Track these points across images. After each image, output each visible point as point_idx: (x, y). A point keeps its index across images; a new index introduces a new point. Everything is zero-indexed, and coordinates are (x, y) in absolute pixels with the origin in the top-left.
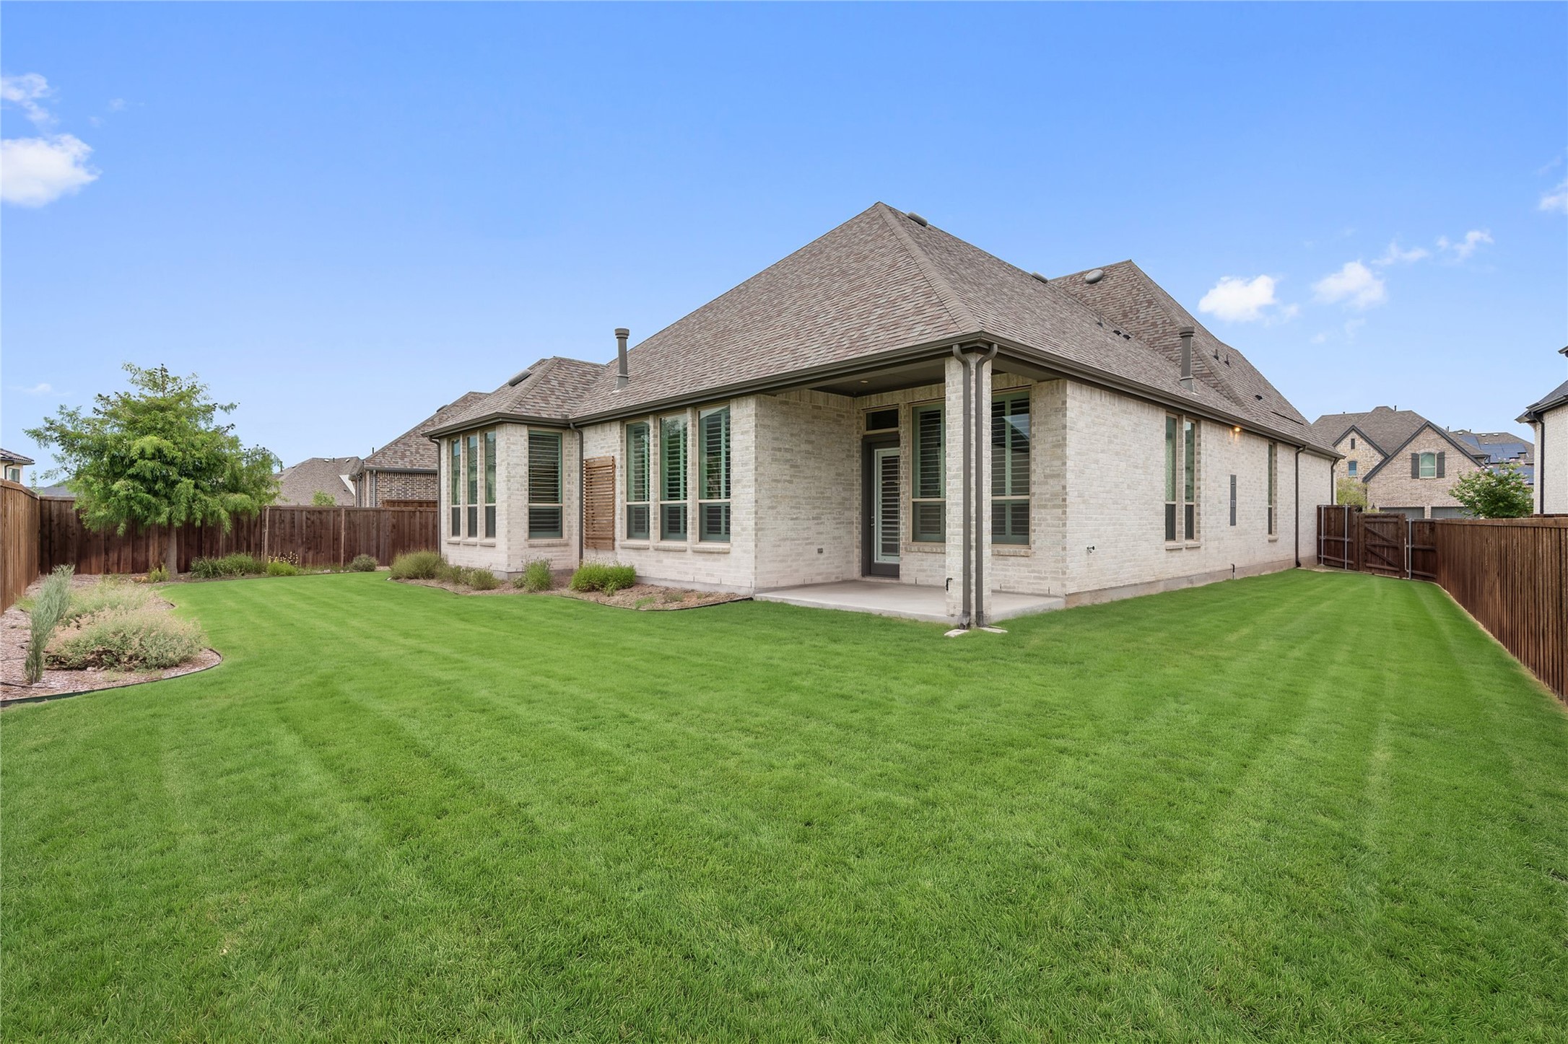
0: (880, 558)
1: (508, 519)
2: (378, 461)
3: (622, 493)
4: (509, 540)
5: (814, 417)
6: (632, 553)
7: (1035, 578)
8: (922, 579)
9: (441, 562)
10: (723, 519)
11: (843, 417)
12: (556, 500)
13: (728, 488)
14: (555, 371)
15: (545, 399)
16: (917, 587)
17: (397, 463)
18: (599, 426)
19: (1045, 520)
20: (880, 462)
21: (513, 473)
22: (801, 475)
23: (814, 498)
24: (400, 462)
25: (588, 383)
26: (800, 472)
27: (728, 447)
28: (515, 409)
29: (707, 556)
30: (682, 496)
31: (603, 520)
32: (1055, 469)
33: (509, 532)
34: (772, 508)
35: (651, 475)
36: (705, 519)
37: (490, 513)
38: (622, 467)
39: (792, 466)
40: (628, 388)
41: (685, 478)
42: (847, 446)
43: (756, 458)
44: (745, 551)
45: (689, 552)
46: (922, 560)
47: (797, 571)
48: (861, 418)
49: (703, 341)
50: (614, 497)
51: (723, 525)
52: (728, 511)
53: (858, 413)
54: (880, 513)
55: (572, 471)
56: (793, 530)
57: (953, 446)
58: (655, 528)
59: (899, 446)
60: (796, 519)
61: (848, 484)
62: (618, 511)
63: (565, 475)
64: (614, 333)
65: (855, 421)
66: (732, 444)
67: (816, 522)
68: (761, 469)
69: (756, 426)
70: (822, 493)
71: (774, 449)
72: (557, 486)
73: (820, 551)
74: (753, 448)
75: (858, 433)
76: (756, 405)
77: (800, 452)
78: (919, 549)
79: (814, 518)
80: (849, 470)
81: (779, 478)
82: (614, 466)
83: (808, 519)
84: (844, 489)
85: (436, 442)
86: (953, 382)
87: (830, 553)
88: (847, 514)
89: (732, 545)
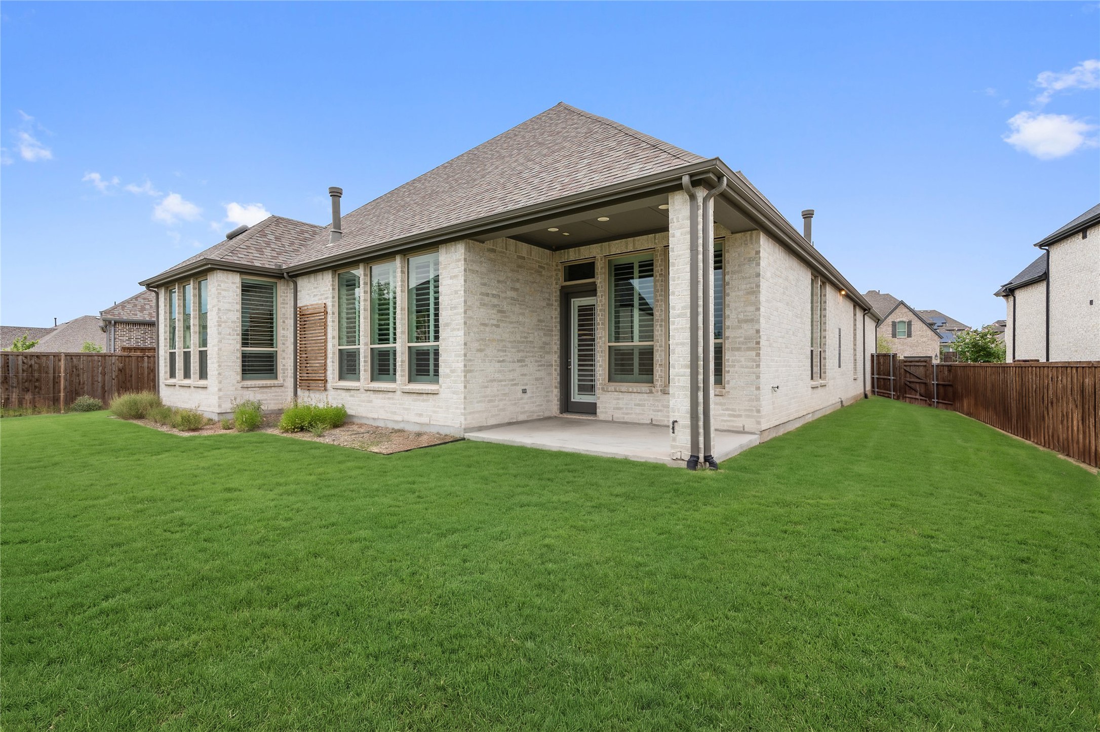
0: (577, 397)
1: (218, 362)
2: (116, 313)
3: (333, 338)
4: (220, 382)
5: (519, 266)
6: (344, 394)
7: (730, 415)
8: (618, 416)
9: (157, 403)
10: (432, 362)
11: (544, 268)
12: (271, 345)
13: (437, 331)
14: (273, 227)
15: (260, 251)
16: (613, 423)
17: (136, 315)
18: (312, 275)
19: (739, 361)
20: (577, 311)
21: (224, 318)
22: (508, 320)
23: (519, 342)
24: (139, 314)
25: (305, 239)
26: (506, 317)
27: (437, 292)
28: (226, 257)
29: (415, 397)
30: (391, 340)
31: (316, 364)
32: (750, 314)
33: (219, 374)
34: (480, 350)
35: (362, 320)
36: (414, 361)
37: (203, 356)
38: (333, 313)
39: (500, 311)
40: (342, 242)
41: (395, 324)
42: (547, 295)
43: (465, 302)
44: (454, 393)
45: (399, 393)
46: (618, 399)
47: (503, 410)
48: (559, 270)
49: (412, 202)
50: (326, 341)
51: (432, 368)
52: (437, 353)
53: (557, 266)
54: (576, 356)
55: (287, 318)
56: (499, 372)
57: (678, 284)
58: (365, 371)
59: (595, 295)
60: (503, 361)
61: (548, 330)
62: (330, 355)
63: (280, 321)
64: (328, 191)
65: (554, 273)
66: (440, 289)
67: (520, 364)
68: (470, 313)
69: (465, 270)
70: (526, 337)
71: (482, 294)
72: (272, 331)
73: (524, 391)
74: (462, 292)
75: (557, 284)
76: (466, 249)
77: (505, 298)
78: (615, 389)
79: (518, 361)
80: (549, 317)
81: (487, 322)
82: (326, 313)
83: (514, 362)
84: (545, 335)
85: (155, 291)
86: (677, 218)
87: (533, 393)
88: (548, 357)
89: (441, 387)
